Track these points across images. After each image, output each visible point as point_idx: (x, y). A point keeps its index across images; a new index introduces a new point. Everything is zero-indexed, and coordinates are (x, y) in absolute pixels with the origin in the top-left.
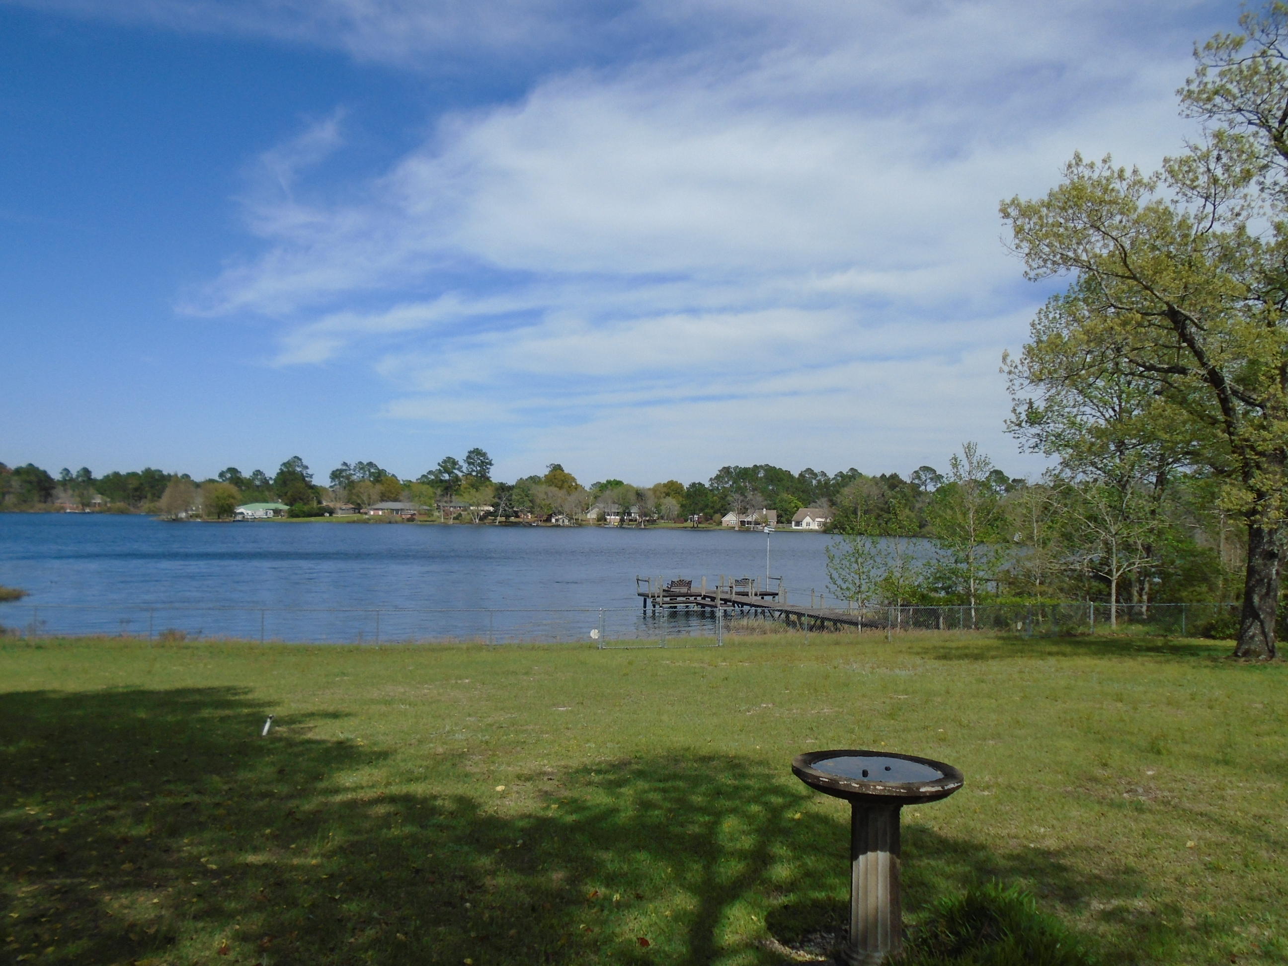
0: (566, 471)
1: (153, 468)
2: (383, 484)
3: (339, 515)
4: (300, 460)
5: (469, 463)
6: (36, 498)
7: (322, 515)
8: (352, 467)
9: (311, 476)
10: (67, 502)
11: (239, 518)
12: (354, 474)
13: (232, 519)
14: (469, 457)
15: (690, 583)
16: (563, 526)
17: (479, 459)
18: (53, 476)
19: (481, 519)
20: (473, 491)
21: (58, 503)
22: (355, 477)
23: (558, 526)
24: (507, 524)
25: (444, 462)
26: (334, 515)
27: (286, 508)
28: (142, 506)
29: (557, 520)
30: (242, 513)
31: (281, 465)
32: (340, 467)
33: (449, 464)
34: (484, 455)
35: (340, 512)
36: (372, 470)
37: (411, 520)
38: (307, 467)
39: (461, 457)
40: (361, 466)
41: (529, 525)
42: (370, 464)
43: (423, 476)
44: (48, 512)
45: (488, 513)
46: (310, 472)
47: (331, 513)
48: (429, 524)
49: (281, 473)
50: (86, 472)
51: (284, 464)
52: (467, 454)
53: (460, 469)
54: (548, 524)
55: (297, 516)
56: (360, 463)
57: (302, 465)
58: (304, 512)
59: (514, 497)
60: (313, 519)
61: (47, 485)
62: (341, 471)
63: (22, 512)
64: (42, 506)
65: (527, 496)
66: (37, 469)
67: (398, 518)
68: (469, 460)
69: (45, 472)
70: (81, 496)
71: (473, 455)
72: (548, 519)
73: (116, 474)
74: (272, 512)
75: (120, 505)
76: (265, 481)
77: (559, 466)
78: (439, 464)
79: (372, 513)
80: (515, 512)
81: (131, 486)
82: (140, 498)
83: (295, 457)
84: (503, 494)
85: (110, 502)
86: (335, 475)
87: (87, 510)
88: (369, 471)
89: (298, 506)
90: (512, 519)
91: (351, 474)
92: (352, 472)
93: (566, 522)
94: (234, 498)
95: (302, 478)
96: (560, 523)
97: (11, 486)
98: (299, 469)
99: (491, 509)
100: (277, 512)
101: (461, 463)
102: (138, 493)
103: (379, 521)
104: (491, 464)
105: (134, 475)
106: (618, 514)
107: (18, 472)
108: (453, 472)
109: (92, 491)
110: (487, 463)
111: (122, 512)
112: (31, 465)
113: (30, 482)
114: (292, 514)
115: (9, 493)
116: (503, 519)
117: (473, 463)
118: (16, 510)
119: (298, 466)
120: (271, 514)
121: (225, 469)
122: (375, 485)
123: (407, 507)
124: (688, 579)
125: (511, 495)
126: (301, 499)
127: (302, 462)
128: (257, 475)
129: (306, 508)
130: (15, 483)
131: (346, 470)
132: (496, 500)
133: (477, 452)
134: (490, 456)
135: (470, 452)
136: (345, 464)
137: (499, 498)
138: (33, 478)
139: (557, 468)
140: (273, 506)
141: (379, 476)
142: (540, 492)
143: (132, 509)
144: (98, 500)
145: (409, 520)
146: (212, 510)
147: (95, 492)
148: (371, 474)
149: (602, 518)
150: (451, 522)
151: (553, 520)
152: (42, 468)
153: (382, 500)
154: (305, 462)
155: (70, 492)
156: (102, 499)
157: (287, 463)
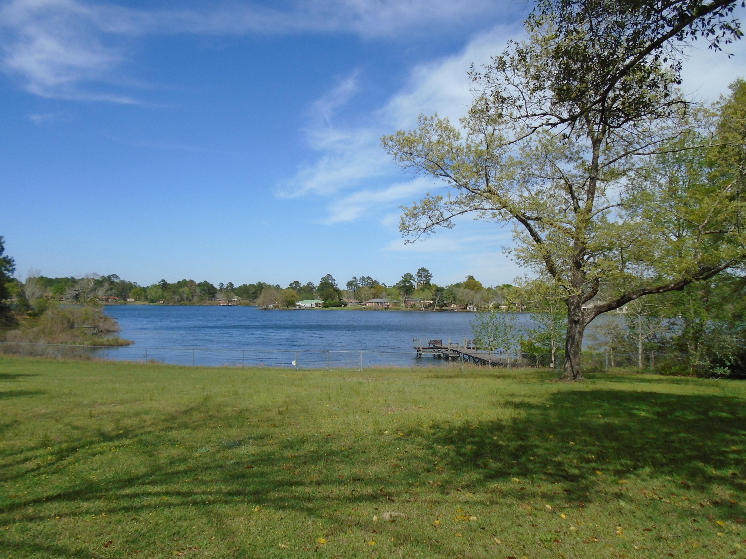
0: (476, 280)
1: (262, 282)
2: (374, 289)
3: (350, 306)
5: (419, 276)
6: (207, 298)
7: (341, 306)
8: (358, 280)
9: (337, 285)
10: (221, 299)
11: (297, 307)
12: (360, 283)
13: (293, 308)
14: (418, 273)
15: (441, 342)
16: (473, 312)
17: (424, 273)
18: (215, 286)
19: (426, 307)
20: (421, 292)
21: (217, 300)
22: (360, 285)
23: (470, 311)
24: (441, 311)
25: (405, 275)
26: (347, 306)
27: (323, 302)
29: (470, 308)
30: (299, 305)
31: (322, 279)
32: (352, 280)
33: (408, 277)
34: (427, 271)
35: (350, 304)
36: (369, 281)
37: (387, 308)
38: (334, 280)
39: (414, 273)
40: (363, 279)
41: (453, 311)
42: (369, 278)
44: (212, 305)
45: (430, 305)
46: (336, 282)
47: (345, 305)
48: (397, 310)
49: (322, 283)
50: (231, 284)
52: (417, 271)
53: (414, 280)
54: (465, 310)
55: (328, 307)
56: (363, 277)
57: (332, 279)
58: (331, 304)
59: (444, 295)
60: (335, 308)
61: (212, 291)
62: (352, 282)
63: (201, 305)
64: (210, 302)
65: (451, 294)
66: (208, 283)
67: (380, 307)
68: (419, 275)
69: (212, 285)
70: (228, 296)
71: (421, 272)
72: (465, 308)
73: (245, 286)
75: (247, 301)
76: (313, 288)
77: (472, 277)
78: (402, 277)
79: (367, 304)
80: (444, 303)
81: (251, 292)
82: (255, 298)
83: (328, 275)
84: (438, 294)
85: (242, 300)
86: (350, 284)
87: (230, 304)
89: (329, 301)
90: (445, 308)
91: (357, 283)
92: (358, 282)
93: (475, 309)
94: (294, 297)
95: (332, 286)
96: (472, 310)
97: (196, 292)
98: (330, 281)
99: (431, 302)
100: (317, 304)
101: (414, 276)
102: (254, 295)
103: (370, 309)
104: (431, 276)
105: (253, 285)
106: (506, 305)
107: (200, 285)
108: (410, 282)
109: (232, 294)
110: (429, 276)
111: (247, 305)
112: (205, 281)
113: (205, 290)
114: (325, 306)
115: (195, 295)
116: (438, 308)
117: (421, 276)
118: (198, 304)
120: (314, 305)
121: (292, 282)
122: (371, 289)
123: (386, 301)
124: (440, 340)
125: (442, 294)
126: (331, 297)
127: (332, 277)
128: (309, 285)
129: (333, 302)
130: (198, 290)
131: (355, 281)
132: (435, 297)
133: (423, 270)
134: (430, 272)
135: (419, 270)
136: (354, 278)
137: (436, 296)
138: (206, 288)
139: (471, 278)
140: (316, 301)
141: (373, 284)
142: (459, 293)
143: (251, 303)
144: (235, 298)
145: (385, 308)
146: (284, 303)
147: (234, 295)
148: (369, 283)
149: (497, 307)
150: (409, 309)
151: (468, 308)
152: (210, 283)
153: (374, 298)
155: (223, 295)
156: (238, 298)
157: (324, 278)
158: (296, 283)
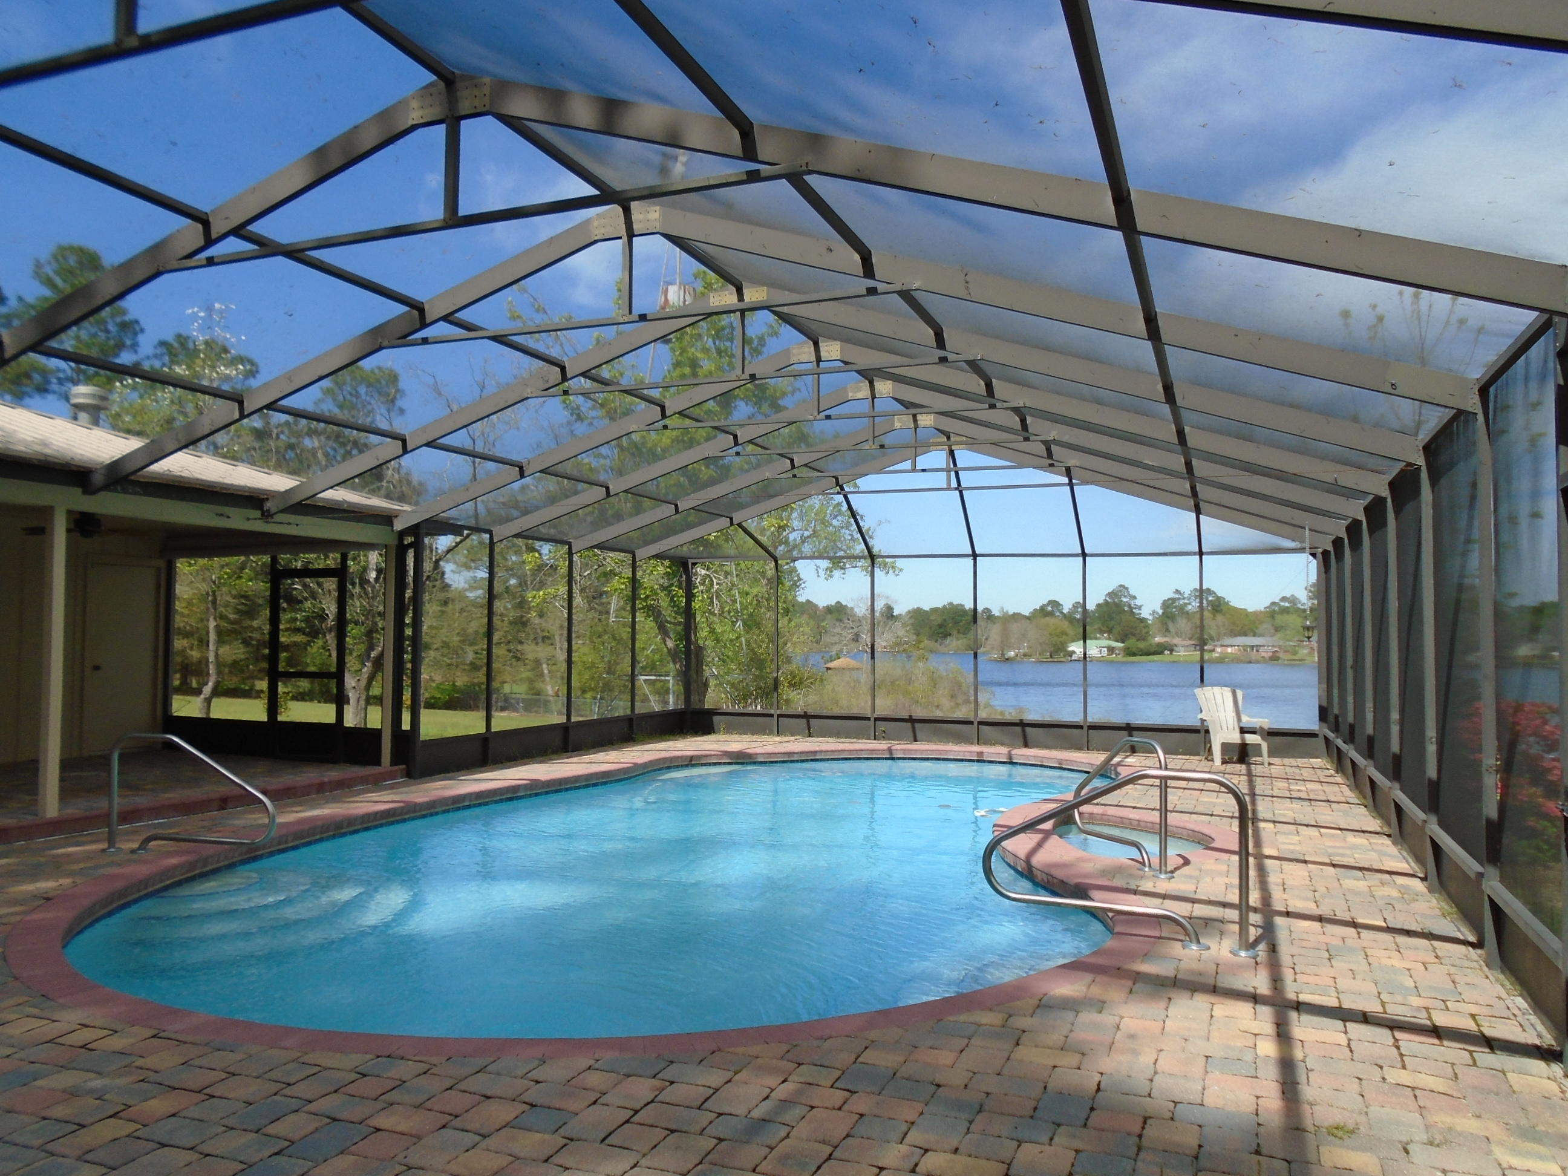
2: (1224, 615)
3: (1182, 653)
4: (1127, 588)
7: (1161, 653)
8: (1186, 596)
9: (1140, 608)
11: (1073, 657)
12: (1190, 604)
13: (1068, 658)
22: (1190, 607)
26: (1174, 653)
27: (1121, 645)
28: (949, 645)
30: (1075, 652)
31: (1106, 595)
32: (1172, 596)
35: (1182, 649)
36: (1210, 599)
37: (1274, 658)
38: (1135, 598)
40: (1197, 594)
42: (1208, 591)
43: (1273, 603)
46: (1138, 602)
47: (1171, 650)
49: (1105, 604)
51: (1109, 594)
55: (1134, 654)
56: (1196, 590)
57: (1129, 595)
58: (1140, 650)
60: (1152, 658)
62: (1173, 600)
67: (1254, 655)
74: (1105, 649)
75: (928, 643)
76: (1088, 614)
79: (1220, 650)
82: (946, 635)
83: (1121, 586)
86: (1168, 605)
88: (1207, 600)
89: (1132, 642)
91: (1186, 604)
92: (1186, 601)
94: (1067, 634)
95: (1130, 609)
98: (1125, 600)
100: (1111, 650)
102: (942, 630)
103: (1236, 660)
112: (838, 602)
114: (1130, 653)
119: (1125, 596)
120: (1105, 651)
121: (1045, 602)
122: (1214, 616)
123: (1265, 642)
126: (1133, 635)
127: (1128, 592)
128: (1077, 607)
129: (1141, 645)
131: (1179, 599)
136: (1177, 592)
140: (1105, 643)
141: (1219, 605)
145: (1271, 658)
146: (1044, 648)
148: (1209, 603)
153: (1229, 635)
154: (1132, 592)
157: (1113, 592)
158: (1055, 604)
